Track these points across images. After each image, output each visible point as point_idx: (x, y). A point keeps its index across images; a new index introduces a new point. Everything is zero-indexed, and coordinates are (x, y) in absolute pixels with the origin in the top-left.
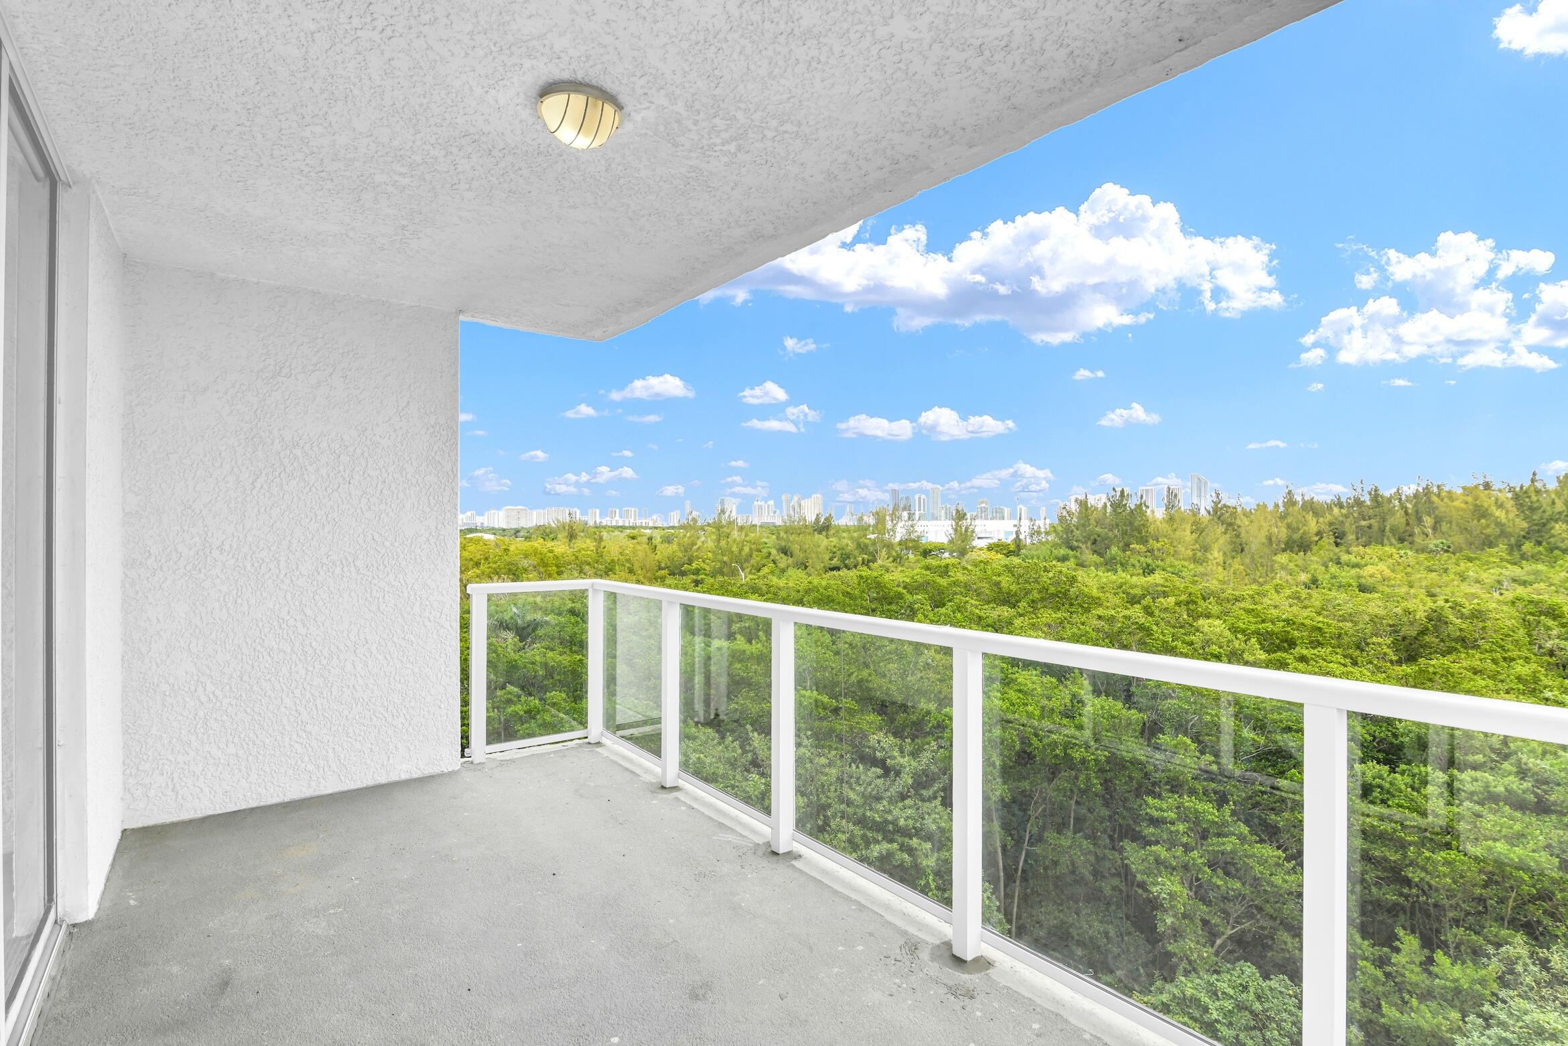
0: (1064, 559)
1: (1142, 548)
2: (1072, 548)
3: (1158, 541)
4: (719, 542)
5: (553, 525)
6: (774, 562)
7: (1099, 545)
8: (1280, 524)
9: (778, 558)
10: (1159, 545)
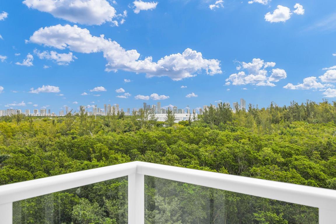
0: (206, 127)
1: (230, 123)
2: (208, 123)
3: (235, 120)
4: (82, 122)
5: (10, 116)
6: (103, 129)
7: (216, 122)
8: (270, 115)
9: (105, 128)
10: (235, 122)
